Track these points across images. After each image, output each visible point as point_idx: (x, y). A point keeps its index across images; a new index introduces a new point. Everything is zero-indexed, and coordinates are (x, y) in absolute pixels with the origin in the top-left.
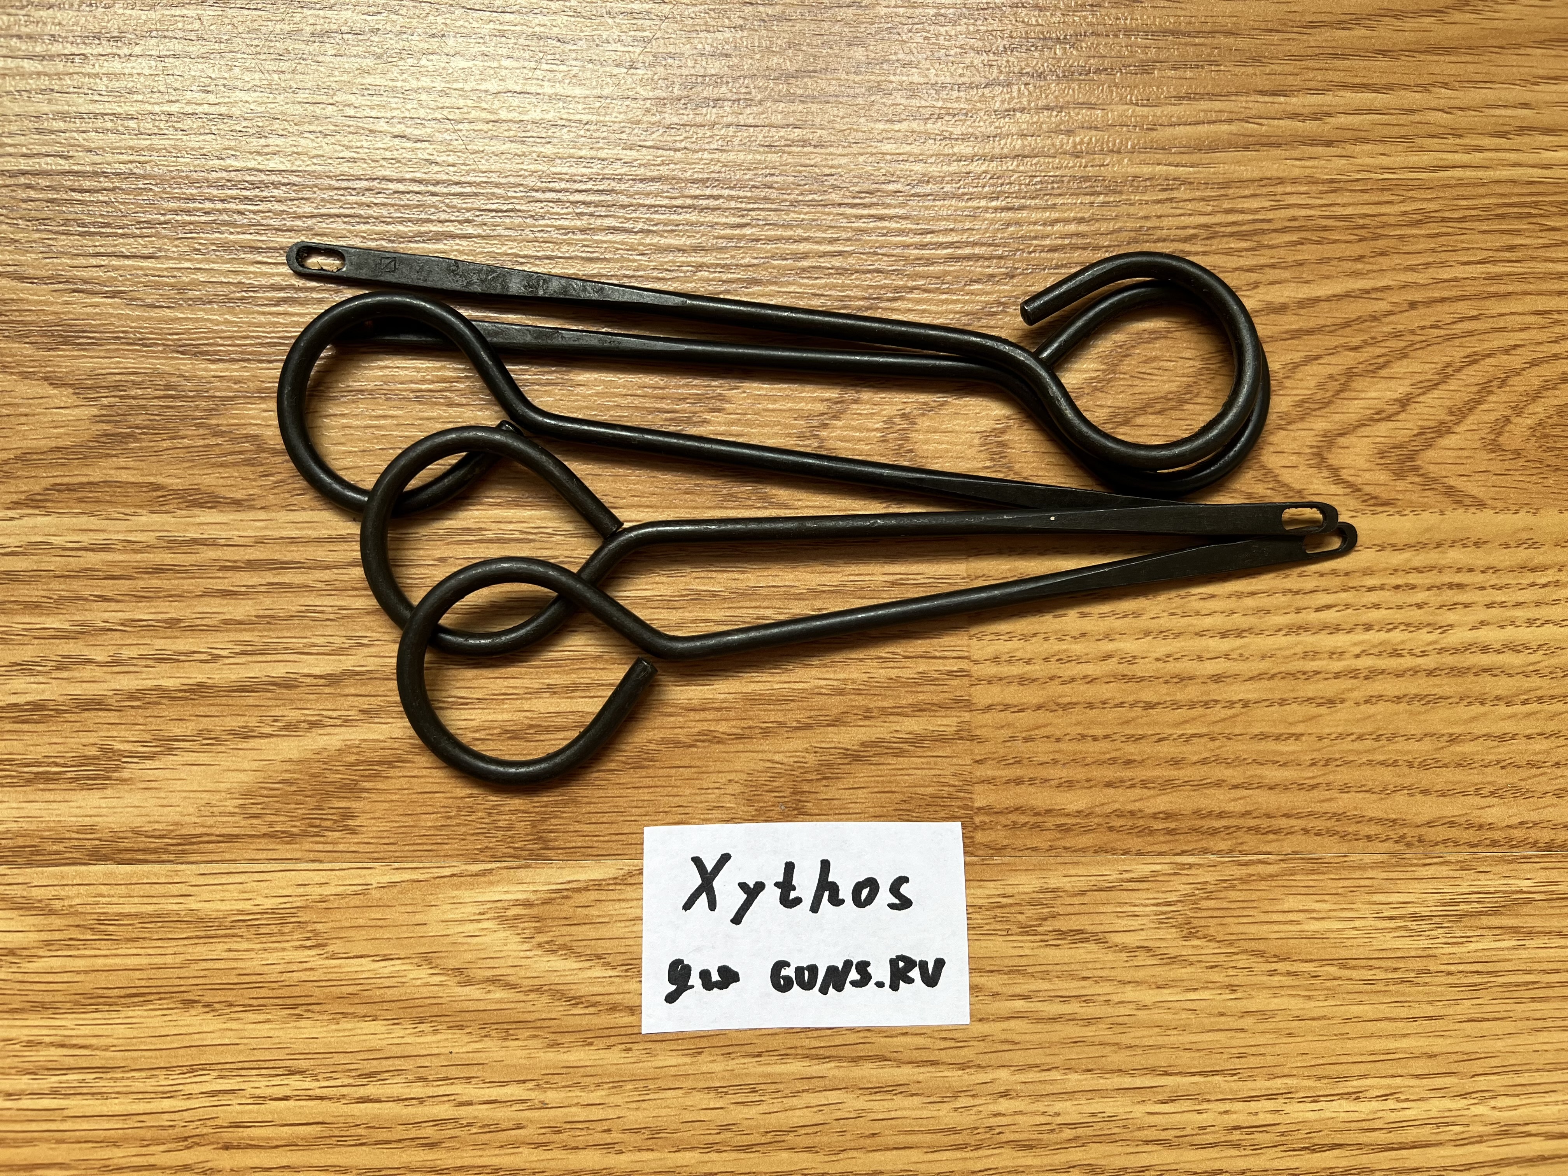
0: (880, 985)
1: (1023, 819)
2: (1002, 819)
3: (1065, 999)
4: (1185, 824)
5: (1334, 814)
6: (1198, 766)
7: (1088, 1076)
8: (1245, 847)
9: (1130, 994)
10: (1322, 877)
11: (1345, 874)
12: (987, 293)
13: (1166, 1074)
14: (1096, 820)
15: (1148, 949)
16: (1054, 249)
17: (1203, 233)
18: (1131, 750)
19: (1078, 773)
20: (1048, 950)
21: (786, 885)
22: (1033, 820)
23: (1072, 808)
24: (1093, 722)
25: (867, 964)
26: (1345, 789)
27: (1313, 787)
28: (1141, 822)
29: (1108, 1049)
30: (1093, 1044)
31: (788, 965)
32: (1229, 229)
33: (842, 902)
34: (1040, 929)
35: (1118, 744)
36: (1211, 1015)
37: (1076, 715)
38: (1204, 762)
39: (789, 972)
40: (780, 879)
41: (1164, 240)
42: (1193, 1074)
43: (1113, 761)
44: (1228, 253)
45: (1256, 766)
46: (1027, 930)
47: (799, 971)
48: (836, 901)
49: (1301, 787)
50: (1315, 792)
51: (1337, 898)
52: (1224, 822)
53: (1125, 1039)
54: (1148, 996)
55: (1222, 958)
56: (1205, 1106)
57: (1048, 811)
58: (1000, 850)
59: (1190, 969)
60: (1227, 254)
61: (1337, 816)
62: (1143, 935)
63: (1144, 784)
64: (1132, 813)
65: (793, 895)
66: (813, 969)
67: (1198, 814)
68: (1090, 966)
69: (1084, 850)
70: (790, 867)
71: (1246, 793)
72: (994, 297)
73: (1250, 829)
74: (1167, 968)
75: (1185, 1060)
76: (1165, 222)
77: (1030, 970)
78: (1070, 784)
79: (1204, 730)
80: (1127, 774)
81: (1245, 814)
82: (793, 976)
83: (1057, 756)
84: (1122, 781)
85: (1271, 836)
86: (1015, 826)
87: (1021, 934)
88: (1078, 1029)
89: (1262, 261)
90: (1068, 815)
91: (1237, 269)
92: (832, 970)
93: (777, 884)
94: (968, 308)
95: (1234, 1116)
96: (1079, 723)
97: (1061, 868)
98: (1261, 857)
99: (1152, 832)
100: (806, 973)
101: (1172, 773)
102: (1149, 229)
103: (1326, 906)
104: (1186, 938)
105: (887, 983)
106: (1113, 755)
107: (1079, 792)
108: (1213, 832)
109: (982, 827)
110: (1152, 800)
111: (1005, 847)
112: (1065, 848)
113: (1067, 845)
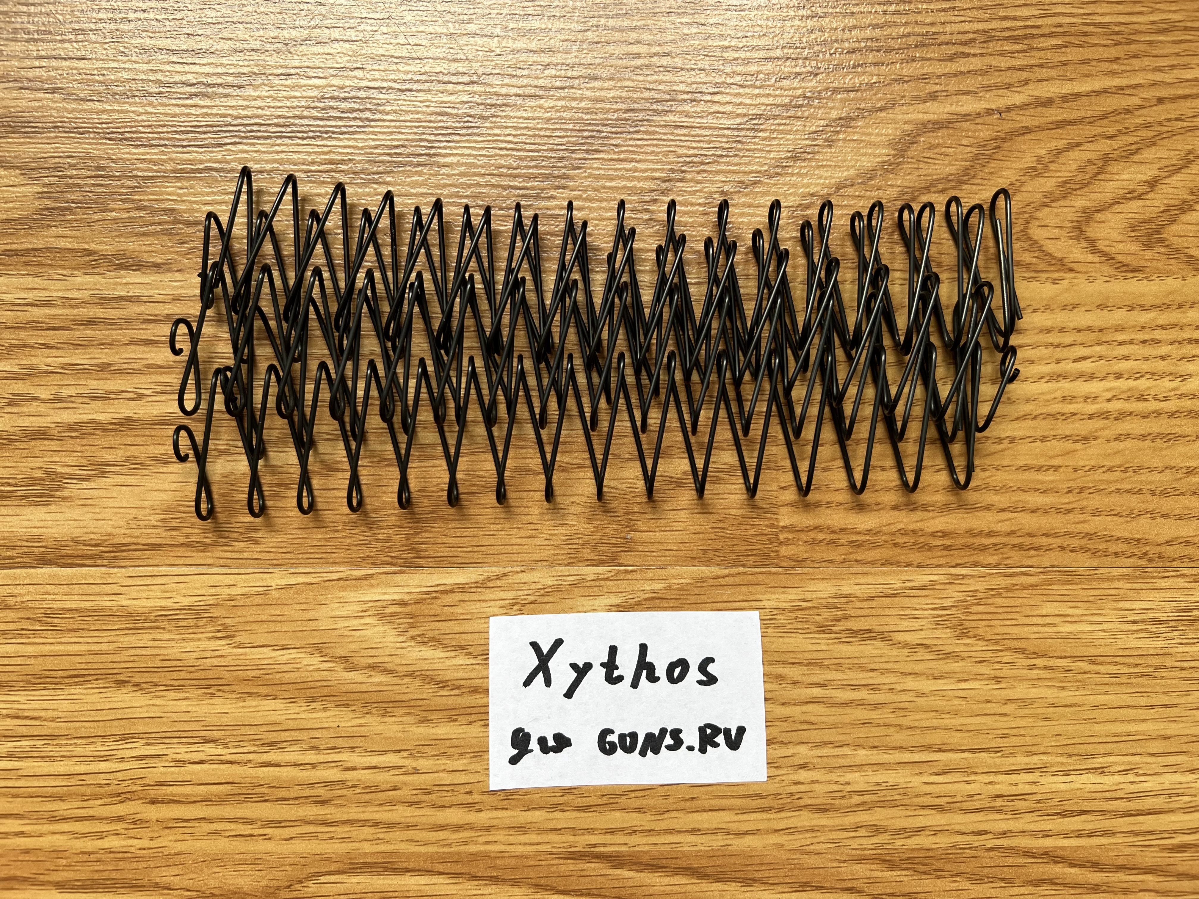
0: (691, 748)
1: (821, 536)
2: (804, 536)
3: (856, 687)
4: (959, 542)
5: (1087, 534)
7: (875, 752)
8: (1009, 561)
9: (911, 683)
10: (1076, 587)
11: (1095, 585)
13: (940, 750)
14: (883, 538)
15: (926, 646)
19: (870, 498)
20: (841, 646)
21: (610, 666)
22: (829, 537)
23: (863, 527)
24: (881, 455)
25: (680, 731)
26: (1096, 513)
27: (1069, 511)
28: (922, 539)
29: (892, 729)
30: (878, 725)
31: (612, 732)
33: (658, 679)
34: (834, 629)
36: (979, 702)
38: (976, 489)
39: (613, 738)
40: (606, 660)
42: (963, 751)
45: (1020, 493)
46: (823, 629)
47: (622, 737)
48: (653, 678)
49: (1059, 511)
50: (1071, 516)
51: (1088, 605)
52: (993, 540)
53: (905, 722)
54: (927, 685)
55: (989, 654)
56: (973, 777)
57: (842, 530)
58: (801, 562)
59: (961, 664)
61: (1089, 536)
62: (922, 634)
63: (925, 508)
64: (914, 532)
65: (616, 673)
66: (634, 736)
67: (970, 533)
68: (877, 660)
69: (872, 563)
70: (613, 650)
71: (1011, 515)
73: (1014, 546)
74: (942, 662)
75: (956, 739)
77: (826, 662)
78: (862, 508)
80: (910, 499)
81: (1010, 534)
82: (617, 741)
84: (906, 506)
85: (1033, 552)
86: (814, 542)
87: (818, 632)
88: (866, 712)
90: (859, 533)
92: (649, 736)
93: (602, 665)
95: (998, 786)
97: (853, 577)
98: (1024, 569)
99: (931, 548)
100: (628, 739)
101: (948, 499)
103: (1079, 612)
104: (959, 637)
105: (697, 747)
107: (868, 514)
108: (983, 548)
109: (786, 543)
110: (931, 521)
111: (805, 559)
112: (857, 561)
113: (859, 558)
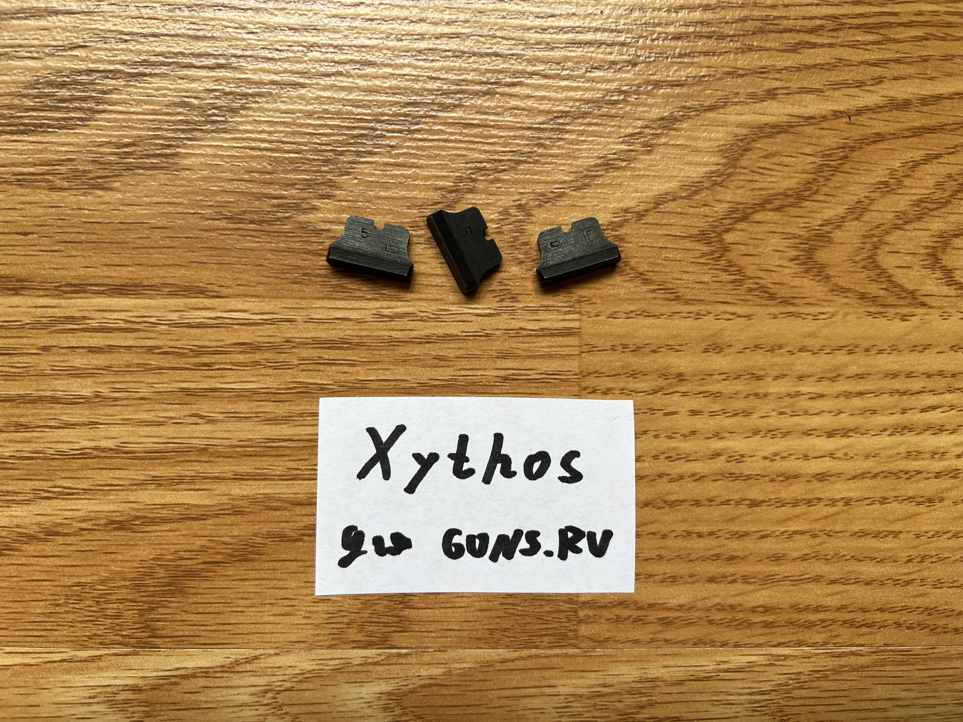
1: (626, 613)
2: (606, 613)
4: (783, 618)
5: (927, 609)
6: (799, 562)
8: (838, 640)
10: (910, 668)
11: (931, 664)
12: (608, 81)
14: (697, 614)
16: (677, 37)
17: (830, 25)
18: (735, 546)
19: (683, 569)
22: (635, 614)
23: (675, 602)
24: (698, 520)
26: (938, 584)
27: (908, 583)
28: (740, 615)
32: (856, 21)
35: (722, 541)
37: (683, 512)
38: (804, 558)
41: (790, 31)
43: (717, 557)
44: (854, 45)
45: (854, 562)
49: (896, 582)
50: (910, 588)
51: (922, 687)
52: (820, 616)
58: (602, 642)
60: (853, 47)
61: (928, 611)
63: (745, 579)
64: (732, 607)
67: (796, 608)
69: (683, 643)
71: (841, 588)
72: (615, 85)
73: (845, 622)
76: (793, 12)
78: (674, 580)
79: (806, 527)
80: (729, 569)
81: (841, 608)
83: (662, 552)
84: (724, 576)
85: (865, 630)
86: (618, 620)
89: (888, 55)
90: (670, 609)
91: (862, 63)
94: (588, 95)
96: (685, 521)
97: (661, 659)
98: (854, 649)
101: (774, 569)
102: (776, 18)
103: (912, 695)
106: (717, 551)
107: (682, 588)
108: (809, 625)
109: (586, 621)
110: (752, 595)
111: (607, 640)
112: (666, 641)
113: (669, 637)
